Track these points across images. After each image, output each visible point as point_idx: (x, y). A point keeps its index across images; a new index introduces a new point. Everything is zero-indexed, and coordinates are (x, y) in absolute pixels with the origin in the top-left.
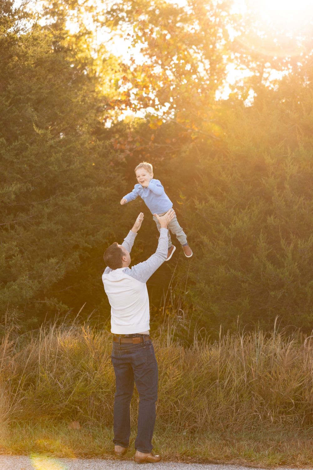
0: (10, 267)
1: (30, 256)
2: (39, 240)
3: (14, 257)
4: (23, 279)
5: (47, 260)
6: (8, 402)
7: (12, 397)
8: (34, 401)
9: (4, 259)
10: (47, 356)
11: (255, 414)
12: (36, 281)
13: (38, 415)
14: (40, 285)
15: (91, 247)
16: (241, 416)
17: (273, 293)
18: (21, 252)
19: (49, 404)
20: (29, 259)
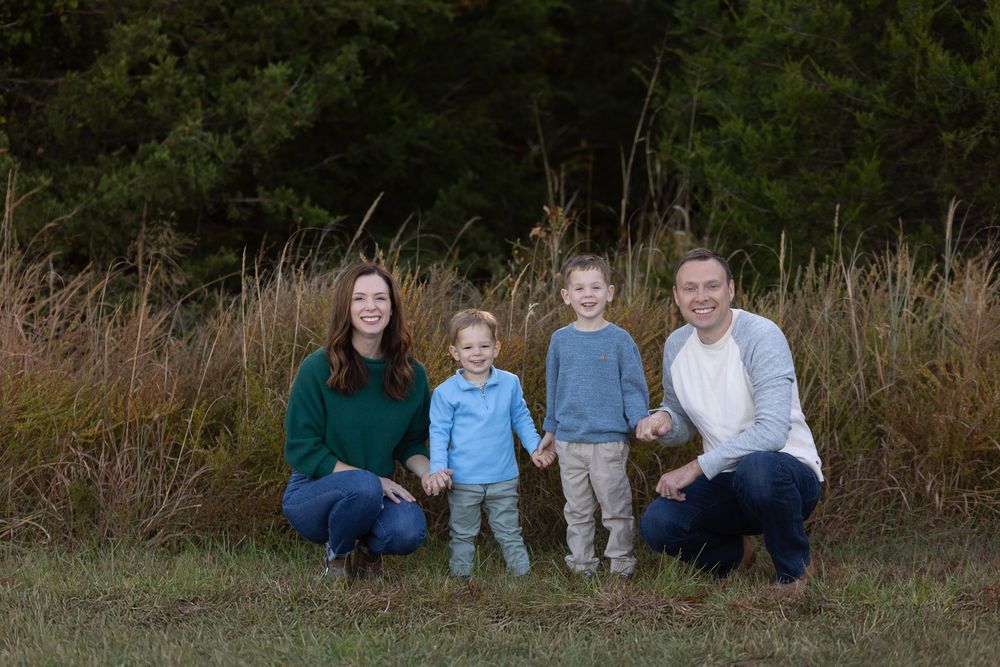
0: (143, 97)
1: (205, 63)
2: (231, 11)
3: (154, 67)
4: (187, 129)
5: (257, 72)
6: (157, 483)
7: (168, 469)
8: (235, 477)
9: (125, 71)
10: (268, 345)
11: (889, 488)
12: (227, 138)
13: (248, 515)
14: (240, 150)
15: (396, 28)
16: (847, 499)
17: (951, 136)
18: (176, 49)
19: (277, 483)
20: (202, 71)
